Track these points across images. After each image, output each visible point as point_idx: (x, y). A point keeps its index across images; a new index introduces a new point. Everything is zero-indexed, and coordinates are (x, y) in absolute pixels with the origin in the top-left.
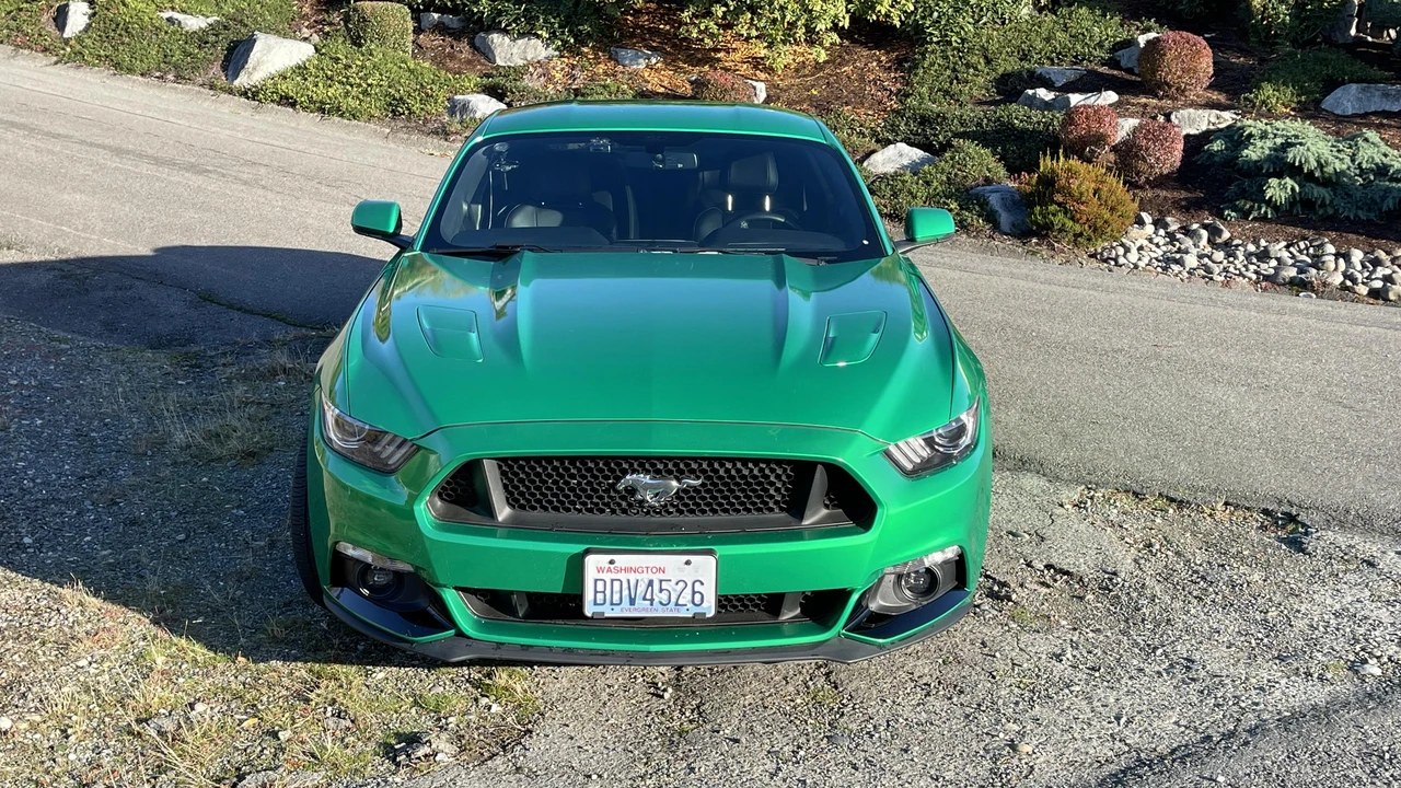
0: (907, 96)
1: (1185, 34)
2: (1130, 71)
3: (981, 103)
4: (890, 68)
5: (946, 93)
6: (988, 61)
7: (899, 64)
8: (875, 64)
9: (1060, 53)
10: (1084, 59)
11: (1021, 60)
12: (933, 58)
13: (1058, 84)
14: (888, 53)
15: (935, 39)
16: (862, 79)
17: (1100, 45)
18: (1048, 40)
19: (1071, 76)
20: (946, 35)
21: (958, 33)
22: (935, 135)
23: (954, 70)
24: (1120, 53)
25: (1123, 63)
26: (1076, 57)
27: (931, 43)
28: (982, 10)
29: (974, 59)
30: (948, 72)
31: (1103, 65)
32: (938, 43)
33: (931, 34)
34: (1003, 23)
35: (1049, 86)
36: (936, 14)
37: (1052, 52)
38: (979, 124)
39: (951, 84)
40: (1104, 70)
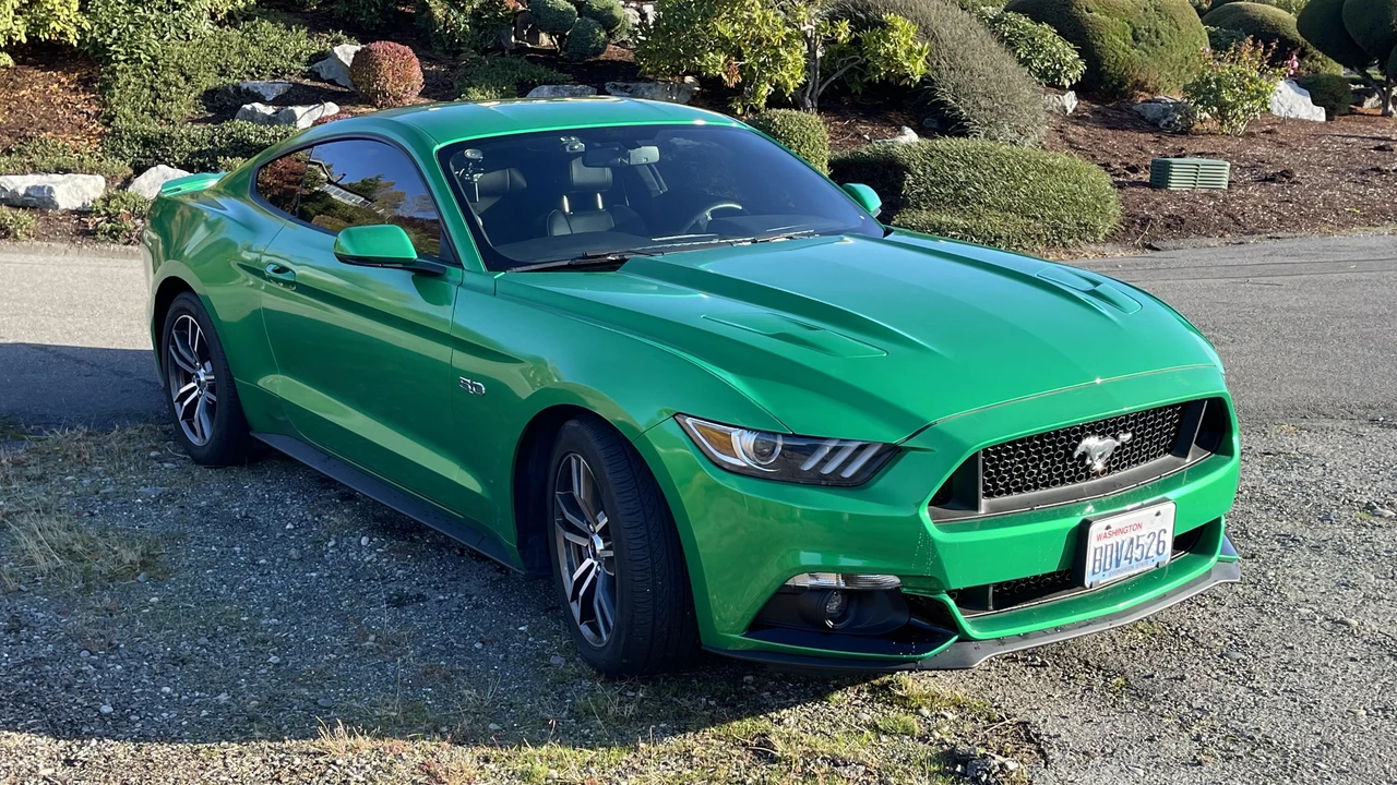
0: (112, 118)
1: (392, 44)
2: (332, 82)
3: (194, 122)
4: (76, 89)
5: (153, 113)
6: (188, 79)
7: (86, 84)
8: (56, 86)
9: (259, 67)
10: (283, 73)
11: (221, 75)
12: (126, 77)
13: (269, 99)
14: (66, 74)
15: (121, 58)
16: (48, 102)
17: (297, 57)
18: (241, 54)
19: (280, 87)
20: (133, 53)
21: (146, 52)
22: (169, 157)
23: (152, 89)
24: (317, 65)
25: (323, 75)
26: (276, 70)
27: (118, 61)
28: (163, 25)
29: (172, 77)
30: (147, 91)
31: (304, 77)
32: (125, 61)
33: (116, 52)
34: (188, 39)
35: (263, 101)
36: (115, 31)
37: (250, 66)
38: (211, 142)
39: (155, 103)
40: (306, 82)
